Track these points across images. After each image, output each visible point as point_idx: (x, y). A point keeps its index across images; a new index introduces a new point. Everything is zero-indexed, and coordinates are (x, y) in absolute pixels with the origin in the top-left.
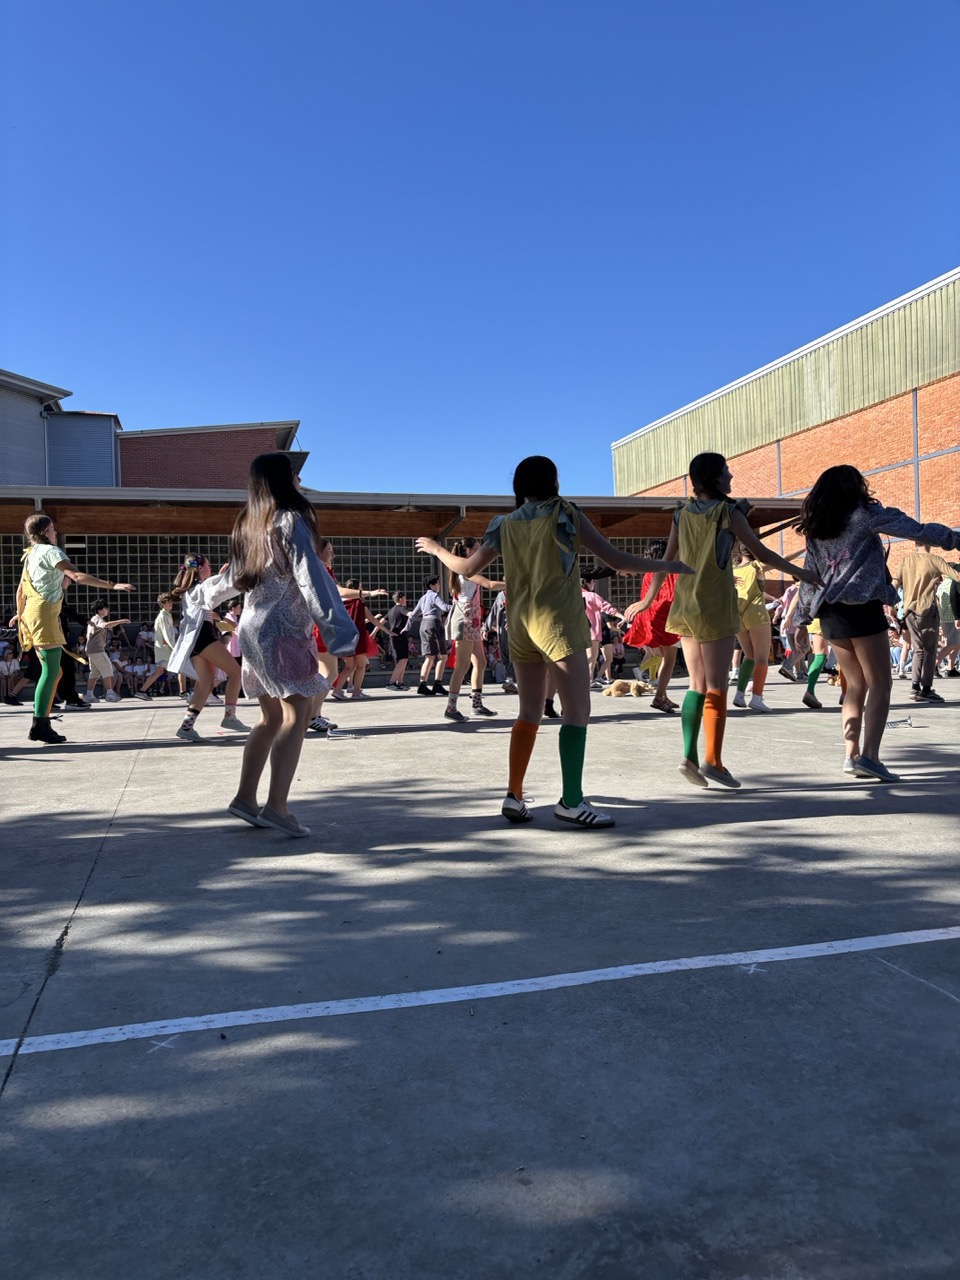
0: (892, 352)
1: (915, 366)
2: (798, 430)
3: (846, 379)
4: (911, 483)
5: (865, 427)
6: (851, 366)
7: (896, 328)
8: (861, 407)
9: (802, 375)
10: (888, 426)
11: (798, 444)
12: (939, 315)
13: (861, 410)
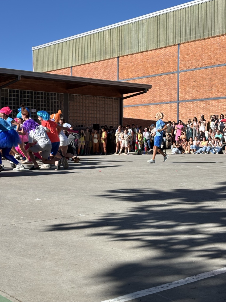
0: (170, 28)
1: (179, 35)
2: (128, 54)
3: (150, 35)
4: (176, 80)
5: (157, 56)
6: (152, 31)
7: (172, 19)
8: (156, 48)
9: (131, 31)
10: (167, 57)
11: (127, 60)
12: (190, 17)
13: (156, 49)
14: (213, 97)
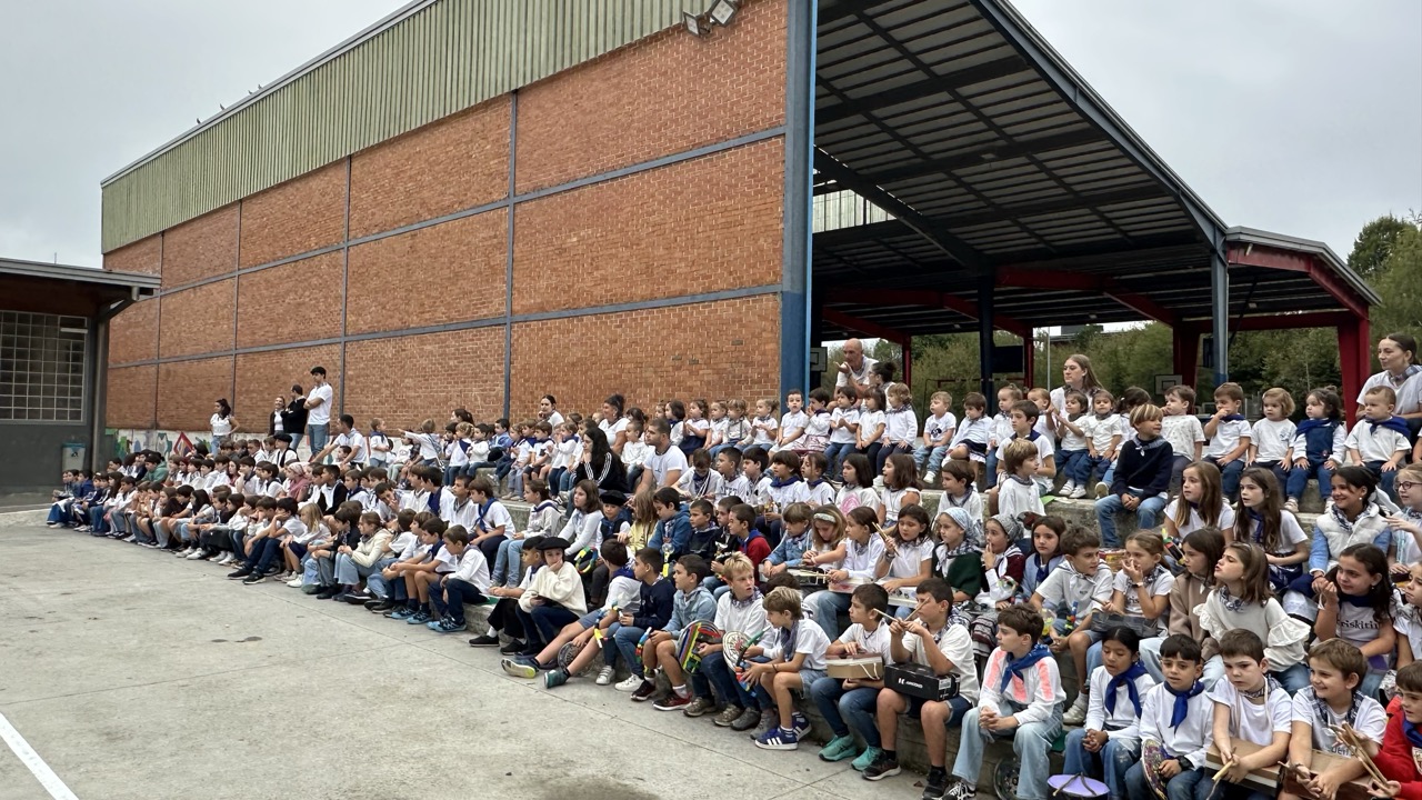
5: (310, 197)
8: (307, 171)
10: (327, 200)
14: (412, 326)
